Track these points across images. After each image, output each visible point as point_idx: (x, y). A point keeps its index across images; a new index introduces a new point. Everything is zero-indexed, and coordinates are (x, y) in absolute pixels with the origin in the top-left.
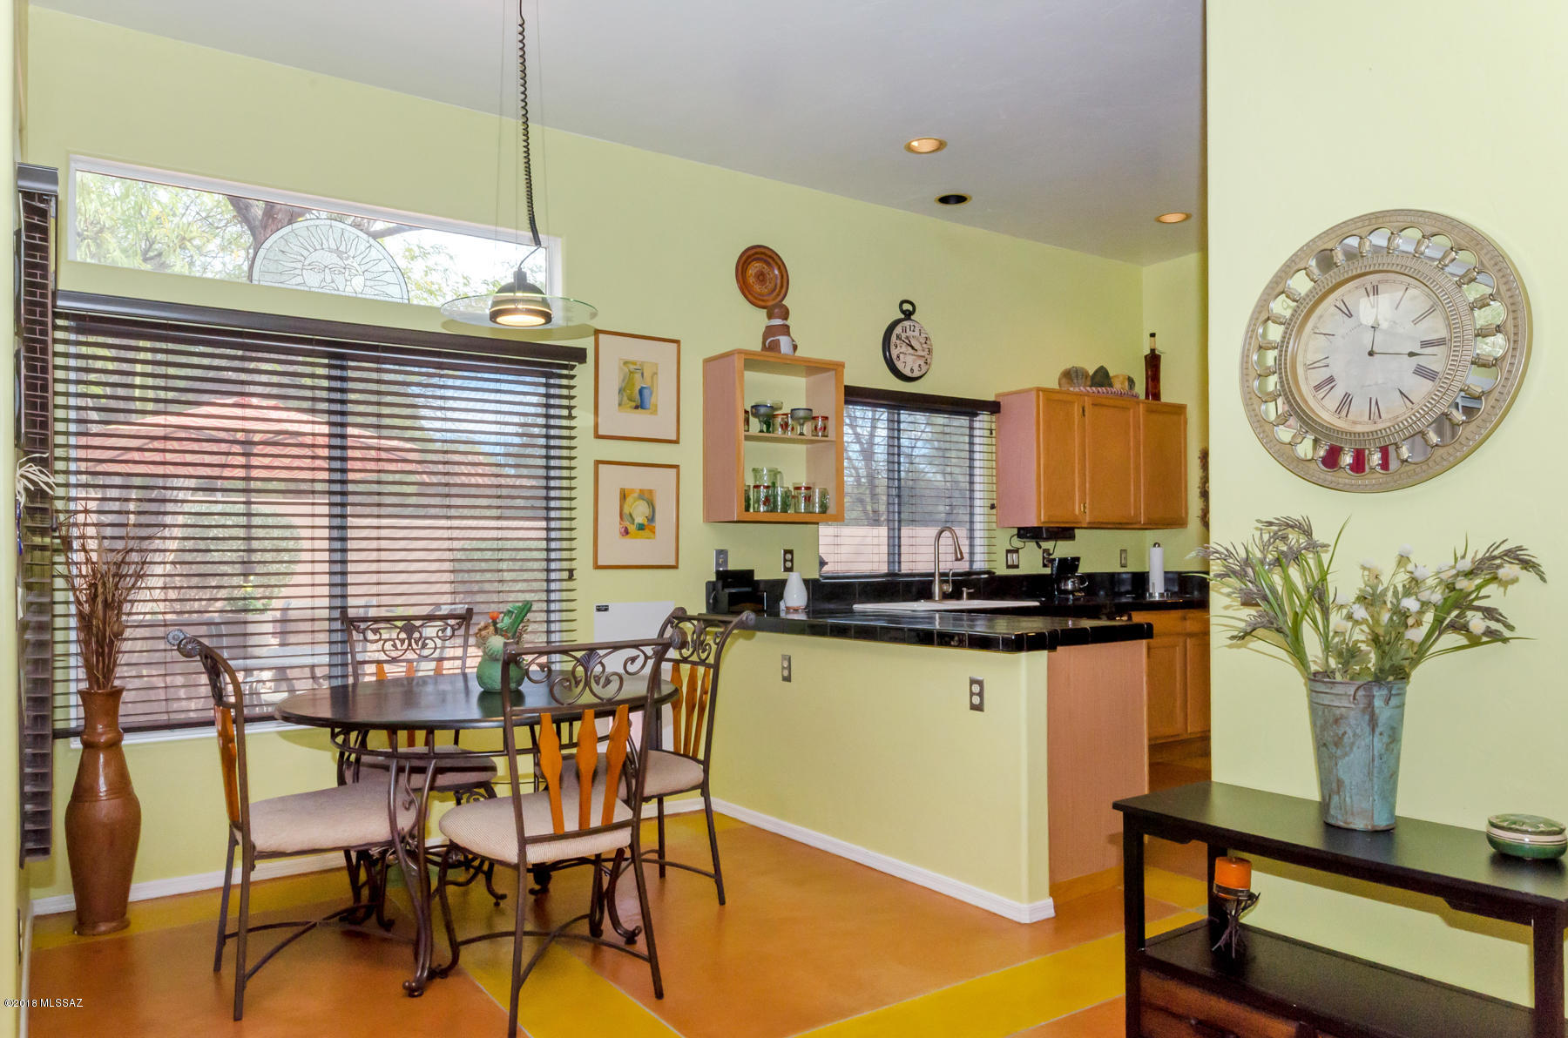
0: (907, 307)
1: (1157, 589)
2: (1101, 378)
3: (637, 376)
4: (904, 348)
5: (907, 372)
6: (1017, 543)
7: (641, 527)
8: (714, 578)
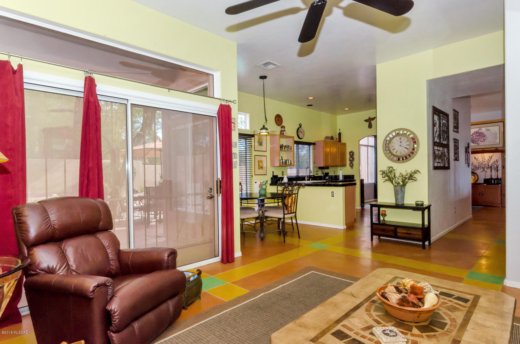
0: (300, 125)
1: (341, 178)
2: (332, 138)
3: (260, 139)
4: (300, 133)
5: (301, 137)
6: (318, 170)
7: (261, 167)
8: (272, 177)
